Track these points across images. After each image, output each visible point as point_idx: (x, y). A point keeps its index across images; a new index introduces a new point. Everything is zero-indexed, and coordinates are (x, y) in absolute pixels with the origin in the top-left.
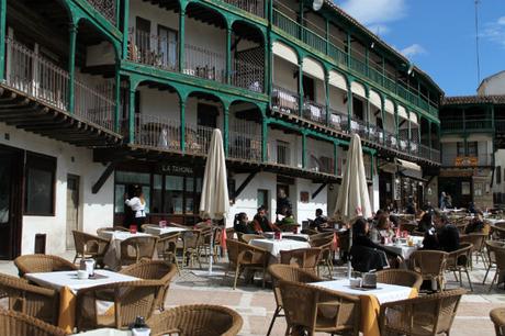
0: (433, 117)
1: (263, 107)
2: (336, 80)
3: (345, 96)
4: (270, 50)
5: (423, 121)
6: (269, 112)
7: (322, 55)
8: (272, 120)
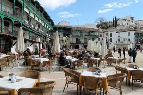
0: (52, 29)
1: (22, 23)
2: (37, 19)
3: (38, 23)
4: (24, 9)
5: (51, 30)
6: (23, 24)
7: (34, 12)
8: (23, 27)
